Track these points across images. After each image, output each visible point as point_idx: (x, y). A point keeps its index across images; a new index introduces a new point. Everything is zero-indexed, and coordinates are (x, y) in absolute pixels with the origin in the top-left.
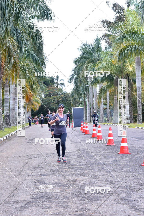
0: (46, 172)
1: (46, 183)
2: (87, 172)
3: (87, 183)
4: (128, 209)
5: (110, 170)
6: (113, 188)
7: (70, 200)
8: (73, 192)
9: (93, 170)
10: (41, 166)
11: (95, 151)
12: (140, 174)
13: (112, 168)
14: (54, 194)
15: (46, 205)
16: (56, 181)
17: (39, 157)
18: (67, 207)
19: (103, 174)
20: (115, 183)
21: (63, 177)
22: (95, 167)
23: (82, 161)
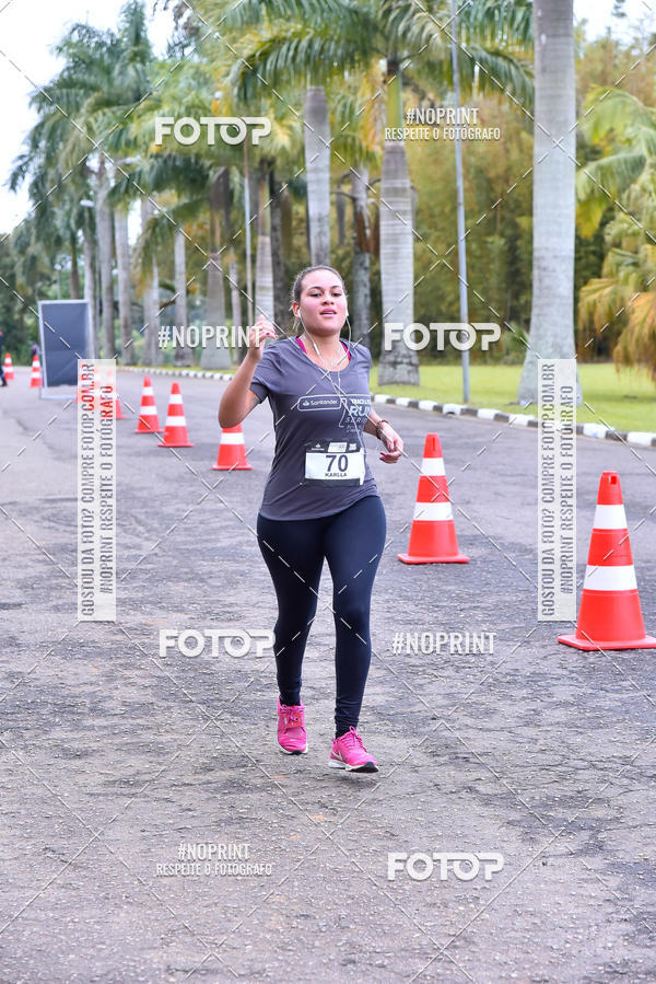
1: (23, 639)
2: (178, 589)
4: (419, 758)
6: (322, 663)
7: (160, 718)
9: (202, 580)
11: (176, 497)
12: (408, 599)
14: (77, 691)
15: (62, 740)
16: (62, 633)
18: (160, 751)
19: (254, 599)
20: (318, 640)
22: (205, 567)
23: (137, 540)
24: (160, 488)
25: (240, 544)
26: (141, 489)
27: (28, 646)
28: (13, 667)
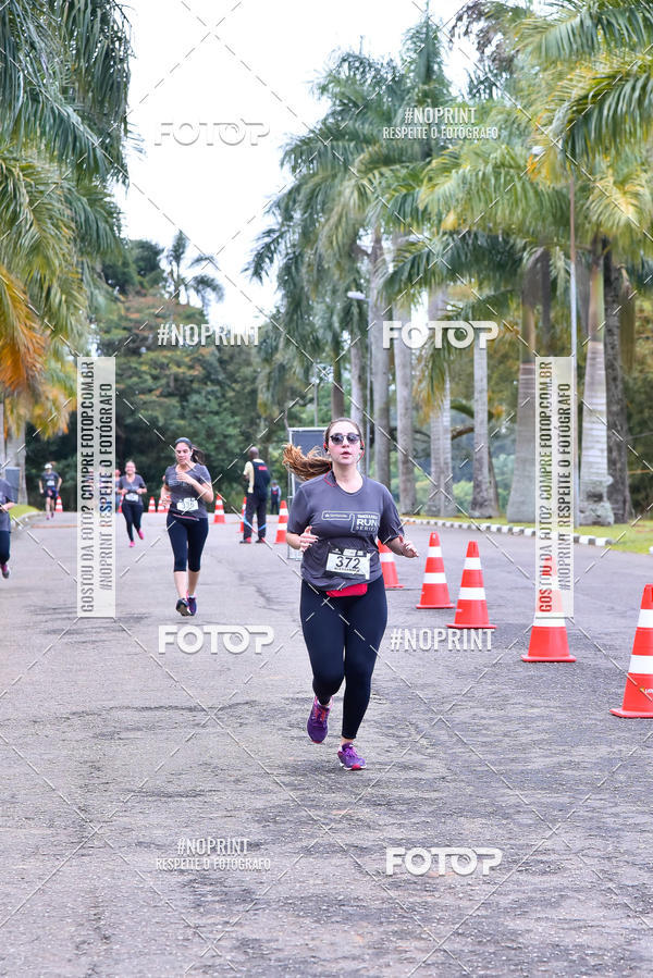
0: (230, 824)
1: (260, 892)
2: (471, 826)
3: (504, 902)
5: (610, 821)
8: (440, 957)
9: (506, 816)
10: (186, 784)
13: (614, 810)
16: (314, 886)
17: (151, 728)
19: (578, 845)
21: (347, 861)
22: (511, 797)
23: (418, 758)
24: (450, 686)
25: (560, 765)
26: (424, 686)
27: (268, 903)
28: (247, 932)
